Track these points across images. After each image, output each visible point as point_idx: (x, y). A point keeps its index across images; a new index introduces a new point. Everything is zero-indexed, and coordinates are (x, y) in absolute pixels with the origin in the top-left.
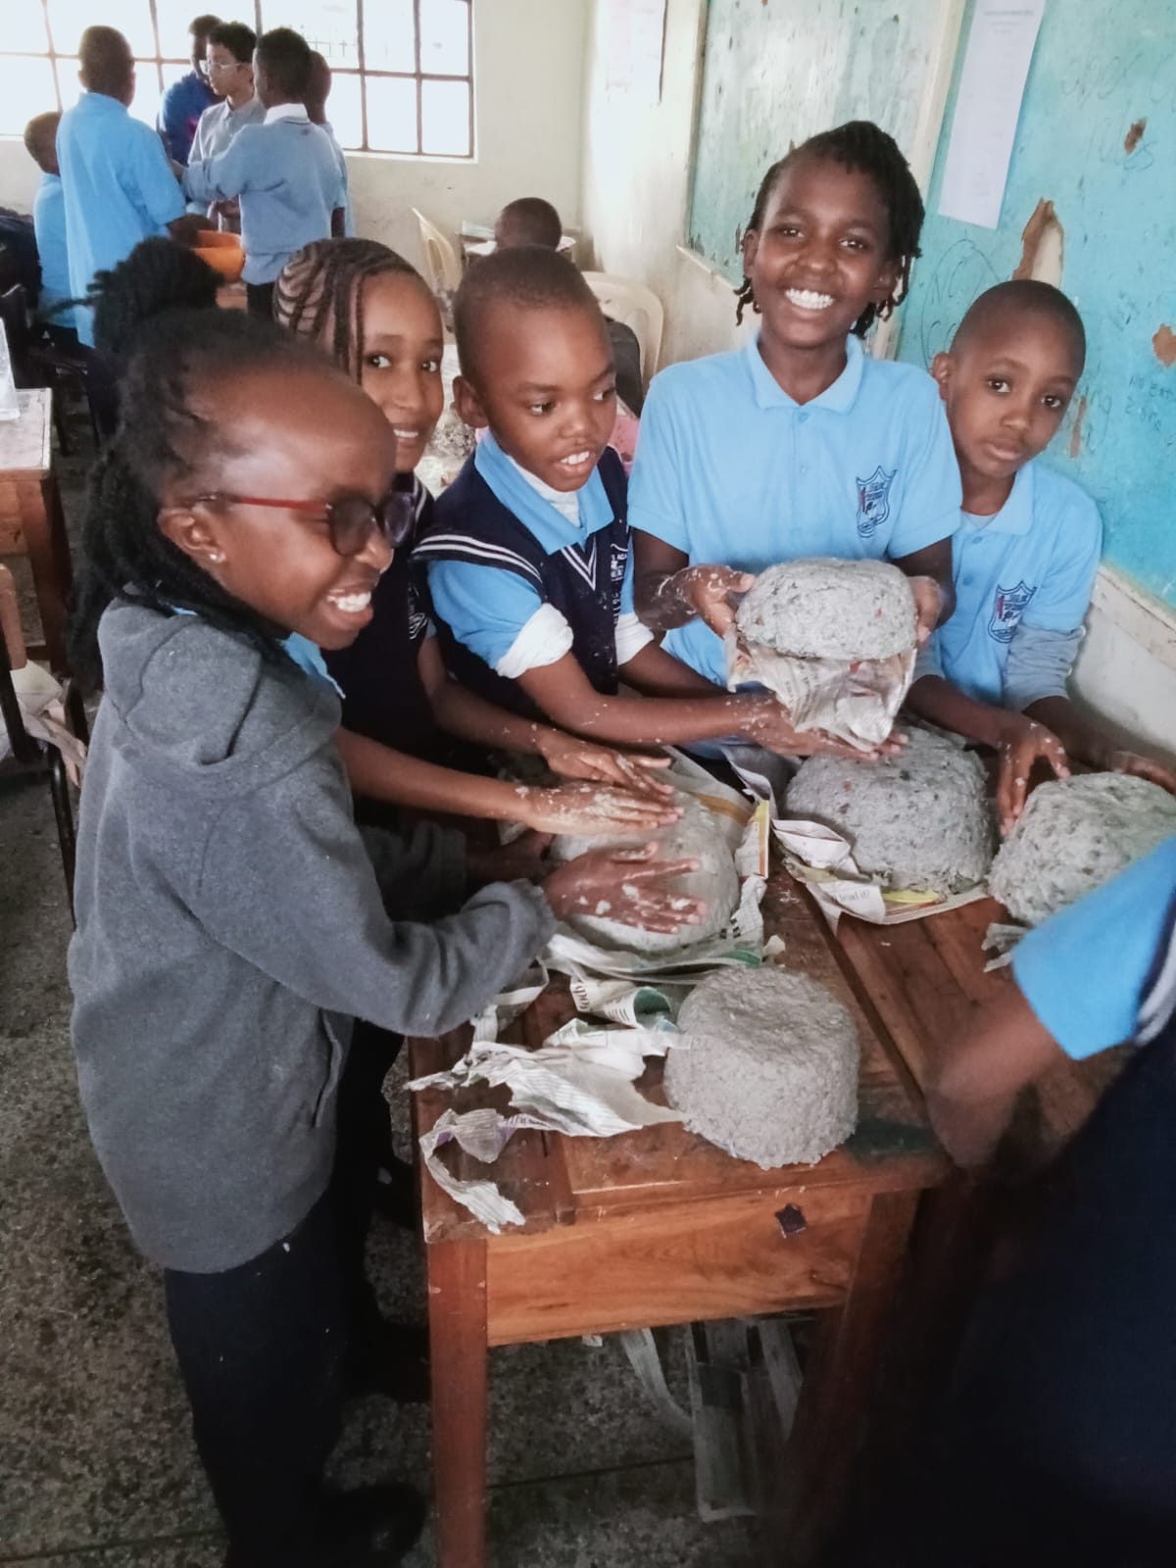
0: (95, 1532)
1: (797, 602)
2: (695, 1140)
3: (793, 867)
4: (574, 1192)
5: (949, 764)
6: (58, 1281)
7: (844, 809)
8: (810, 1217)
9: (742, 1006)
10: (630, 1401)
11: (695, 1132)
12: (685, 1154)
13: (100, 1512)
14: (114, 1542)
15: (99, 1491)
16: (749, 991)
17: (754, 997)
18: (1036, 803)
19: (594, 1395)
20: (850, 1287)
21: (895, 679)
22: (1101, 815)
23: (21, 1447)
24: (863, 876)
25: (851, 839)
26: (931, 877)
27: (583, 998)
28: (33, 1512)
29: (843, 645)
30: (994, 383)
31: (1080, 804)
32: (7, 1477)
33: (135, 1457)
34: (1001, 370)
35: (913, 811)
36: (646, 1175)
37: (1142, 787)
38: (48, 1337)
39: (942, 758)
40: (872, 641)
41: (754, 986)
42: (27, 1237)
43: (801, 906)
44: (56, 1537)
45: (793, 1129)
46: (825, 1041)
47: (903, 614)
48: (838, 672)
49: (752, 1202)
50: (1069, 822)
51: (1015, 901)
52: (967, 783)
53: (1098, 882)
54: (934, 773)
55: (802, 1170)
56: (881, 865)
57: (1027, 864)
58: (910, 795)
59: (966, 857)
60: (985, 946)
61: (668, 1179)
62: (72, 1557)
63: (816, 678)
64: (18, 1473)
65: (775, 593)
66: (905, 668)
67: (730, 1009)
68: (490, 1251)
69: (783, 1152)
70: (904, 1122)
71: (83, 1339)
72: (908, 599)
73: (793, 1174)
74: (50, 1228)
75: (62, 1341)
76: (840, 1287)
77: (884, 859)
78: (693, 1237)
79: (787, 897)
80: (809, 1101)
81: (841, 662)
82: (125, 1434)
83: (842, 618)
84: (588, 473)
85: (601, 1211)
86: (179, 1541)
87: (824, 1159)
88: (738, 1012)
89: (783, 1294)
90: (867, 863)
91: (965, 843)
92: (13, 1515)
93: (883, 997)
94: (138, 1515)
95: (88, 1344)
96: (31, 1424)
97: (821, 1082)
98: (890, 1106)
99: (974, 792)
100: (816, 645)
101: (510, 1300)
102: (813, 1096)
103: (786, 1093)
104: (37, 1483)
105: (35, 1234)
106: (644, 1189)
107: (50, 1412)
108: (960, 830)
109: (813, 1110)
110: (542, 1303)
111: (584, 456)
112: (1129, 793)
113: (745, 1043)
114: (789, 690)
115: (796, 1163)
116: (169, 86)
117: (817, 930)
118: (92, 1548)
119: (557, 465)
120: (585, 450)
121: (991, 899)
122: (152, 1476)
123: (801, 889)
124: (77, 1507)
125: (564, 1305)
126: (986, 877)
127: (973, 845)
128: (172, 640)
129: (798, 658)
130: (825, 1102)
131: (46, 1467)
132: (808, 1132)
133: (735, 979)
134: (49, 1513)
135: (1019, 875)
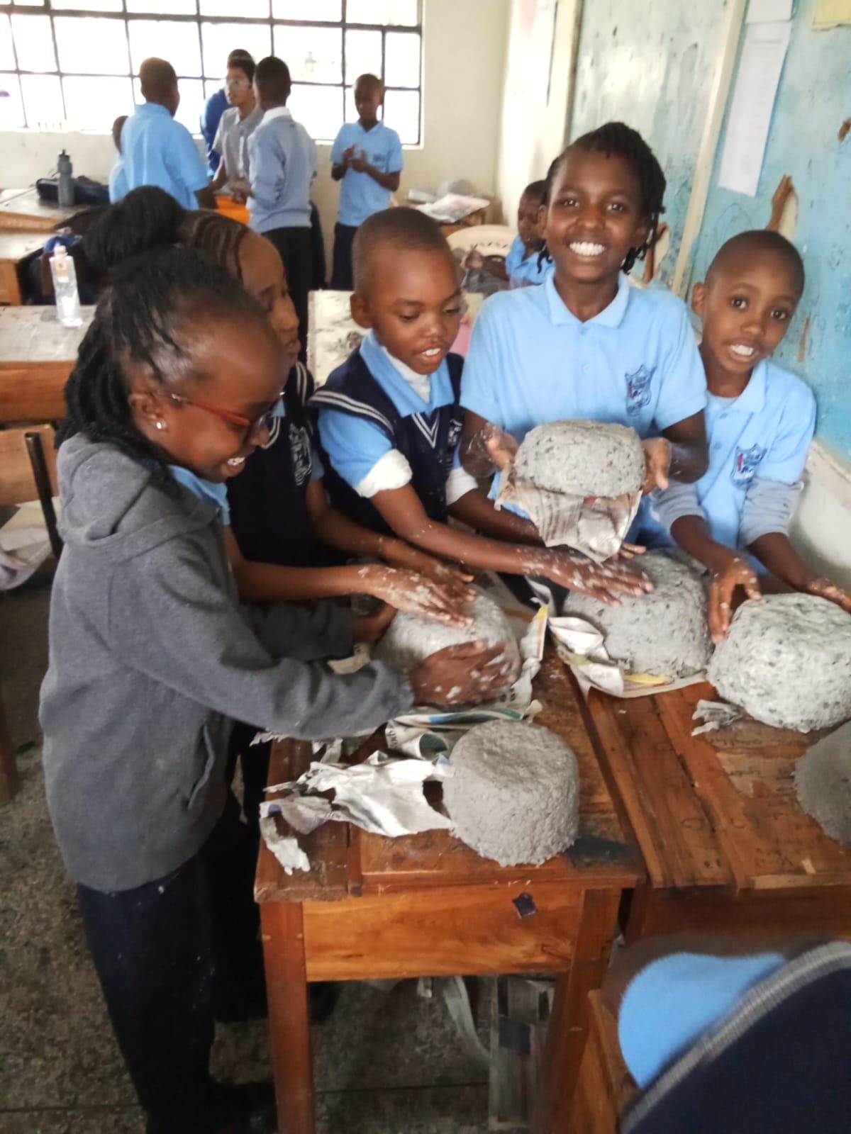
0: (62, 1097)
1: (551, 452)
2: (456, 844)
3: (563, 653)
4: (364, 874)
5: (681, 583)
6: (56, 921)
7: (601, 613)
8: (538, 903)
9: (494, 749)
10: (450, 1038)
11: (457, 836)
12: (448, 852)
13: (67, 1084)
14: (74, 1105)
15: (68, 1070)
16: (502, 738)
17: (505, 743)
18: (741, 613)
19: (422, 1032)
20: (573, 958)
21: (623, 512)
22: (786, 624)
23: (19, 1035)
24: (612, 662)
25: (604, 633)
26: (663, 665)
27: (394, 739)
28: (22, 1080)
29: (581, 485)
30: (736, 301)
31: (772, 615)
32: (7, 1054)
33: (94, 1048)
34: (741, 291)
35: (649, 616)
36: (415, 865)
37: (823, 605)
38: (45, 961)
39: (676, 579)
40: (603, 484)
41: (506, 735)
42: (39, 889)
43: (565, 681)
44: (35, 1099)
45: (523, 838)
46: (549, 776)
47: (631, 465)
48: (575, 502)
49: (491, 889)
50: (761, 628)
51: (722, 685)
52: (694, 598)
53: (779, 673)
54: (669, 589)
55: (530, 868)
56: (626, 655)
57: (730, 658)
58: (647, 605)
59: (689, 651)
60: (695, 717)
61: (432, 868)
62: (45, 1113)
63: (558, 505)
64: (14, 1052)
65: (538, 443)
66: (631, 504)
67: (484, 750)
68: (305, 912)
69: (516, 855)
70: (612, 839)
71: (70, 963)
72: (636, 455)
73: (523, 871)
74: (56, 885)
75: (55, 964)
76: (564, 958)
77: (628, 650)
78: (453, 912)
79: (556, 674)
80: (534, 818)
81: (578, 497)
82: (91, 1031)
83: (582, 465)
84: (438, 363)
85: (381, 888)
86: (118, 1109)
87: (547, 862)
88: (490, 753)
89: (524, 960)
90: (615, 652)
91: (689, 641)
92: (8, 1082)
93: (613, 749)
94: (92, 1089)
95: (71, 968)
96: (27, 1019)
97: (543, 805)
98: (604, 828)
99: (698, 604)
100: (562, 482)
101: (322, 948)
102: (537, 816)
103: (517, 812)
104: (27, 1060)
105: (45, 888)
106: (415, 874)
107: (41, 1012)
108: (685, 632)
109: (538, 826)
110: (343, 953)
111: (436, 351)
112: (811, 608)
113: (492, 775)
114: (537, 512)
115: (525, 863)
116: (209, 96)
117: (574, 699)
118: (59, 1108)
119: (419, 356)
120: (438, 347)
121: (707, 683)
122: (105, 1063)
123: (567, 669)
124: (52, 1079)
125: (361, 955)
126: (706, 667)
127: (696, 642)
128: (90, 459)
129: (547, 490)
130: (548, 821)
131: (33, 1050)
132: (534, 841)
133: (494, 729)
134: (32, 1081)
135: (726, 666)
